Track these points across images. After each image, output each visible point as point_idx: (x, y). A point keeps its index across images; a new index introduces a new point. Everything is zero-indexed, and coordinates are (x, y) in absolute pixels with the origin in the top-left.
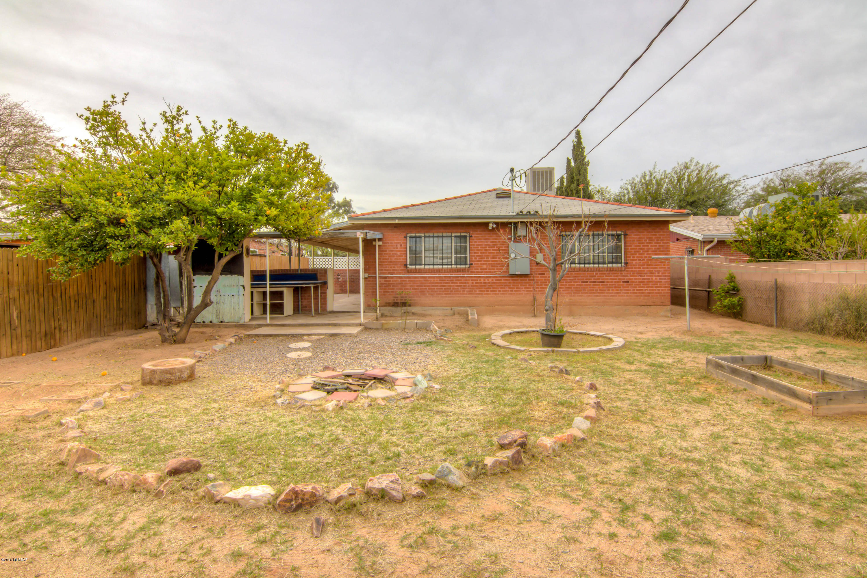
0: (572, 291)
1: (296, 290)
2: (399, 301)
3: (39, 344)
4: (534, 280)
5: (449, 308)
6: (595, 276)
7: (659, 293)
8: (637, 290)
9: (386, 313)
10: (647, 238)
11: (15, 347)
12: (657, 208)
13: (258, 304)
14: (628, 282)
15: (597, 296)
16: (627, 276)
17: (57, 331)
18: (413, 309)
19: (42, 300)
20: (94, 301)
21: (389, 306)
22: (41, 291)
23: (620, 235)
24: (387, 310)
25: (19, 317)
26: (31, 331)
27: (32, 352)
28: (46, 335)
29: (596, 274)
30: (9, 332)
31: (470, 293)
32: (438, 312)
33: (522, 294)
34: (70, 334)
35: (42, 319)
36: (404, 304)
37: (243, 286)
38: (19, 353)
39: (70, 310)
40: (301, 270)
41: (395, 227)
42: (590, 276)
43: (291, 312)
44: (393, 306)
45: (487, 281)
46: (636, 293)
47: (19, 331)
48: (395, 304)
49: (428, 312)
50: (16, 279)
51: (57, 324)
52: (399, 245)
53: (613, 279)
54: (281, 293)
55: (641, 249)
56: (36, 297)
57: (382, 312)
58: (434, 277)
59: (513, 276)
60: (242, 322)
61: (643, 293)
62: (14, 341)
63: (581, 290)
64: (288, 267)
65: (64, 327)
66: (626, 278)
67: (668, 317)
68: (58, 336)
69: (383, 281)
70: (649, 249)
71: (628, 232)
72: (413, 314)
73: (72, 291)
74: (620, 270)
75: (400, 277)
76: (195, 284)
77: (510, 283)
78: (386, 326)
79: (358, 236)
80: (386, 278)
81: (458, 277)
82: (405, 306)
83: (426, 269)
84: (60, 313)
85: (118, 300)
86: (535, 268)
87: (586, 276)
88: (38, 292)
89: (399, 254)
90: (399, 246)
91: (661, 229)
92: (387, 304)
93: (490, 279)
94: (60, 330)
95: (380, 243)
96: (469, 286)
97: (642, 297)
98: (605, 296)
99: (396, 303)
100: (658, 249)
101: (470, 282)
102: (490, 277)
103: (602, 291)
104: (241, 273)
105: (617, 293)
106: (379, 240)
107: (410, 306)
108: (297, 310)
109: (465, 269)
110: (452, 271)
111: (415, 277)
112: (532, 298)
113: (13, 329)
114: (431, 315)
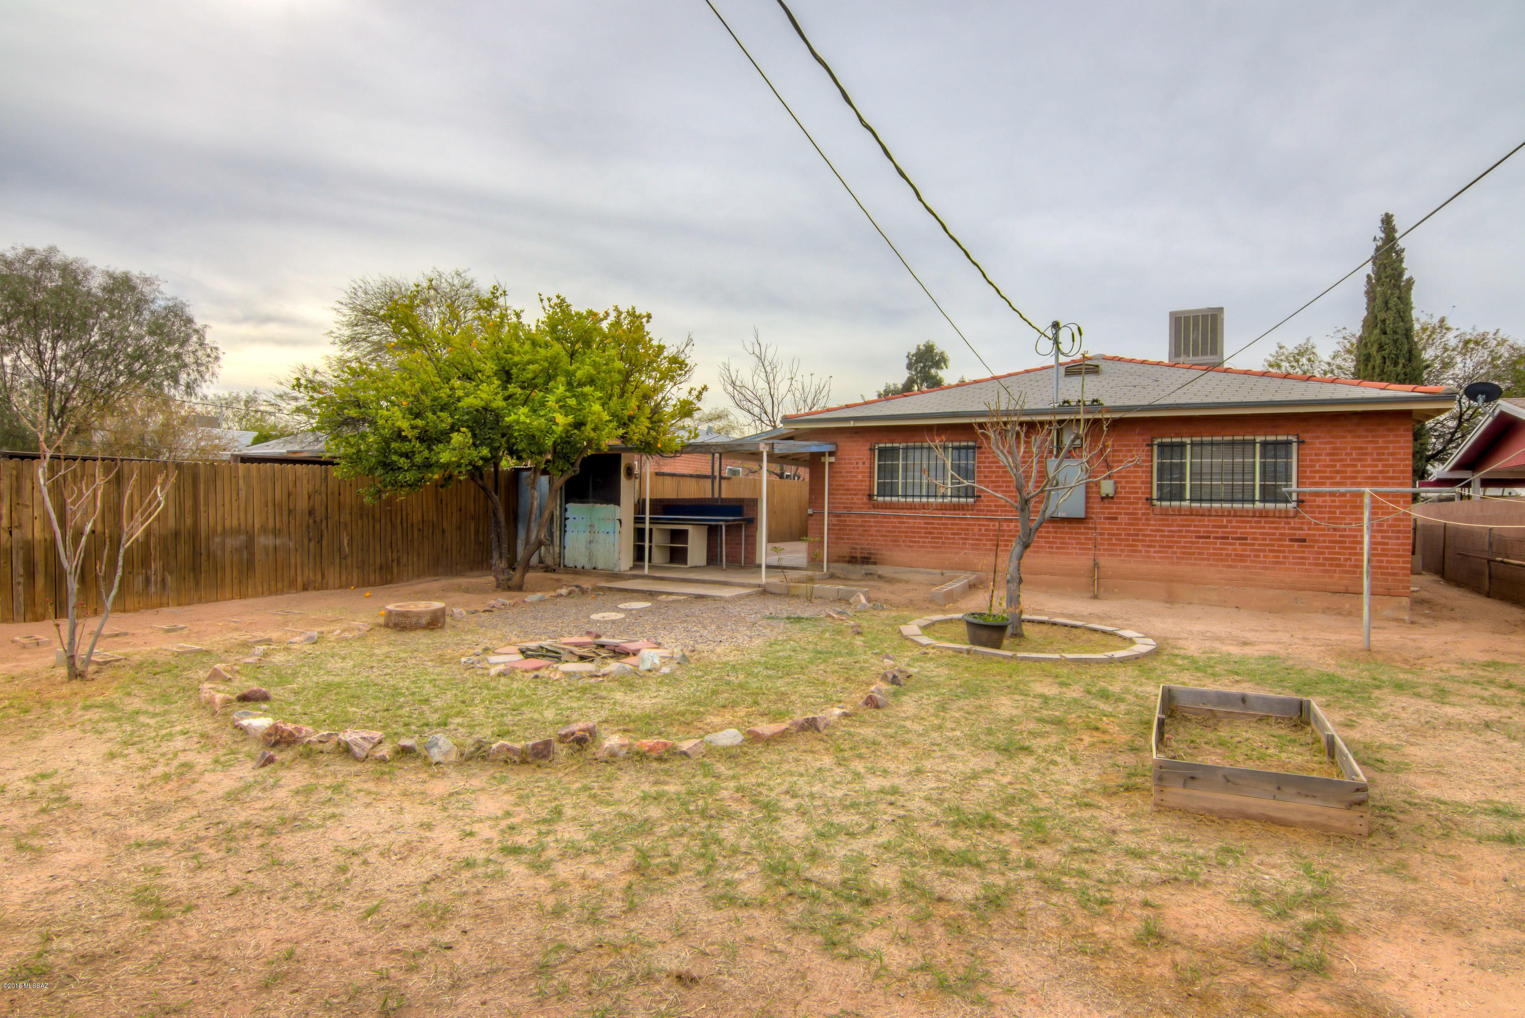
0: (1175, 553)
1: (713, 532)
2: (859, 555)
3: (372, 577)
4: (1095, 529)
5: (939, 571)
6: (1226, 527)
7: (1380, 567)
8: (1325, 559)
9: (838, 572)
10: (1352, 449)
11: (344, 578)
12: (1384, 384)
13: (660, 547)
14: (1304, 541)
15: (1230, 566)
16: (1301, 529)
17: (395, 564)
18: (881, 570)
19: (378, 526)
20: (443, 531)
21: (844, 562)
22: (377, 515)
23: (1289, 443)
24: (839, 568)
25: (350, 543)
26: (363, 561)
27: (363, 586)
28: (381, 567)
29: (1228, 521)
30: (337, 561)
31: (975, 547)
32: (920, 578)
33: (1071, 554)
34: (410, 568)
35: (378, 548)
36: (866, 560)
37: (620, 521)
38: (347, 586)
39: (412, 540)
40: (722, 500)
41: (856, 433)
42: (1214, 526)
43: (703, 561)
44: (849, 562)
45: (1005, 528)
46: (1324, 565)
47: (349, 560)
48: (853, 560)
49: (904, 577)
50: (348, 500)
51: (395, 556)
52: (860, 462)
53: (1267, 534)
54: (685, 532)
55: (1337, 472)
56: (371, 522)
57: (832, 570)
58: (915, 518)
59: (1054, 520)
60: (616, 570)
61: (1338, 565)
62: (344, 572)
63: (1194, 554)
64: (709, 495)
65: (404, 560)
66: (1299, 533)
67: (1403, 621)
68: (395, 570)
69: (835, 520)
70: (1358, 472)
71: (1306, 437)
72: (880, 577)
73: (416, 517)
74: (1286, 515)
75: (862, 516)
76: (568, 515)
77: (1048, 532)
78: (794, 592)
79: (761, 449)
80: (839, 516)
81: (954, 518)
82: (868, 563)
83: (902, 503)
84: (400, 543)
85: (477, 532)
86: (1097, 507)
87: (1207, 526)
88: (373, 517)
89: (860, 477)
90: (860, 465)
91: (1391, 430)
92: (840, 559)
93: (1012, 525)
94: (398, 562)
95: (833, 459)
96: (974, 535)
97: (1336, 575)
98: (1247, 567)
99: (853, 557)
100: (1381, 472)
101: (976, 528)
102: (1011, 520)
103: (1242, 558)
104: (617, 502)
105: (1277, 563)
106: (831, 454)
107: (875, 563)
108: (713, 559)
109: (967, 504)
110: (943, 507)
111: (885, 516)
112: (1091, 563)
113: (343, 558)
114: (907, 582)
